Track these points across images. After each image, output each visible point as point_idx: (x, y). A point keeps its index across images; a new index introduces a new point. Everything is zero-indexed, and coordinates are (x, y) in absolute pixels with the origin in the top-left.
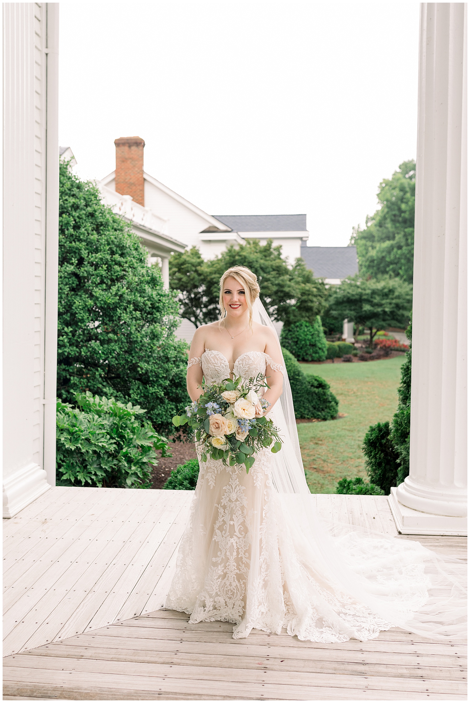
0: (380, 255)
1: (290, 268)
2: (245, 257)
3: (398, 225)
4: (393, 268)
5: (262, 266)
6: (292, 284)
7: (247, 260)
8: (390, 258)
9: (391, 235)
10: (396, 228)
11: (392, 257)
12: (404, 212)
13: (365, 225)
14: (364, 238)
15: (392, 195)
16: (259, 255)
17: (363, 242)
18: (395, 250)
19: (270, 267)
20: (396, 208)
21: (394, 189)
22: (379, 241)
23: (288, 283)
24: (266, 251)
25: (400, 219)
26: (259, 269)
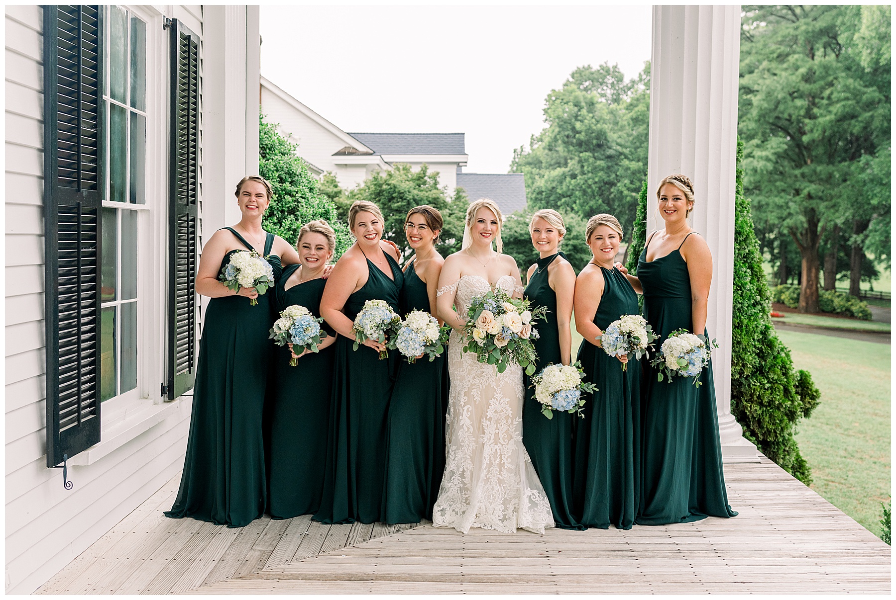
0: (550, 186)
1: (448, 200)
2: (395, 187)
3: (571, 148)
4: (565, 202)
5: (416, 197)
6: (452, 219)
7: (397, 190)
8: (562, 189)
9: (562, 161)
10: (569, 151)
11: (564, 188)
12: (580, 132)
13: (530, 147)
14: (529, 164)
15: (564, 112)
16: (412, 184)
17: (528, 169)
18: (568, 179)
19: (425, 198)
20: (569, 127)
21: (567, 103)
22: (547, 168)
23: (447, 218)
24: (420, 180)
25: (575, 141)
26: (412, 201)
